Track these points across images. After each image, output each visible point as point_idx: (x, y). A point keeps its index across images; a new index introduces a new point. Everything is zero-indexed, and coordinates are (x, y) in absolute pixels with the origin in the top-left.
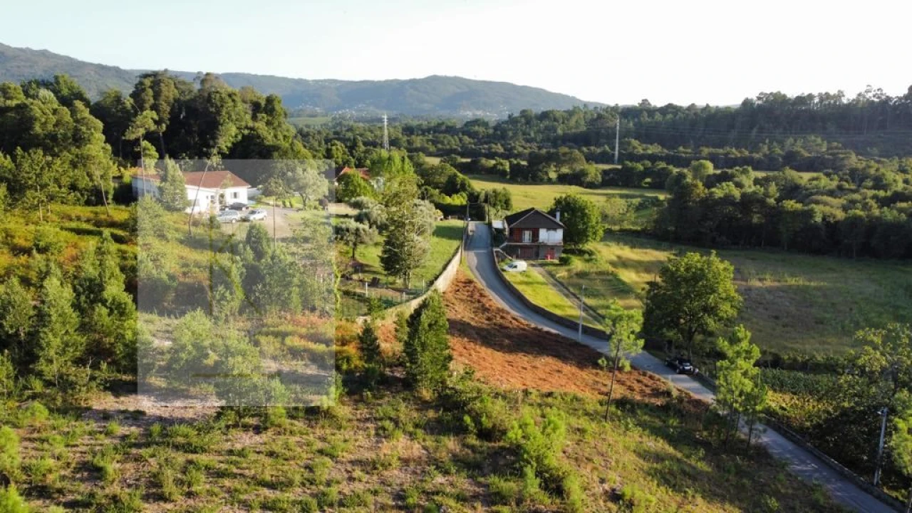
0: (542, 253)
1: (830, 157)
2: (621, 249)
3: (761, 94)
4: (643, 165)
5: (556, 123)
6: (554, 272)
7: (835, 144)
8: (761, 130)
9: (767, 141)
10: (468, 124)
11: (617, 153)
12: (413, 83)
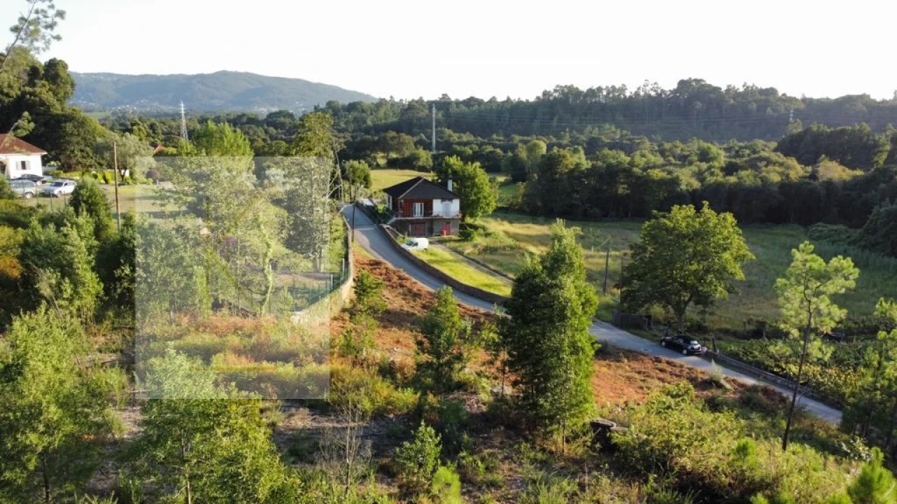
0: (436, 228)
1: (628, 142)
2: (500, 224)
3: (557, 86)
4: (471, 149)
5: (364, 115)
6: (460, 249)
7: (625, 132)
8: (560, 120)
9: (567, 130)
10: (271, 115)
11: (434, 141)
12: (201, 78)
